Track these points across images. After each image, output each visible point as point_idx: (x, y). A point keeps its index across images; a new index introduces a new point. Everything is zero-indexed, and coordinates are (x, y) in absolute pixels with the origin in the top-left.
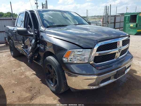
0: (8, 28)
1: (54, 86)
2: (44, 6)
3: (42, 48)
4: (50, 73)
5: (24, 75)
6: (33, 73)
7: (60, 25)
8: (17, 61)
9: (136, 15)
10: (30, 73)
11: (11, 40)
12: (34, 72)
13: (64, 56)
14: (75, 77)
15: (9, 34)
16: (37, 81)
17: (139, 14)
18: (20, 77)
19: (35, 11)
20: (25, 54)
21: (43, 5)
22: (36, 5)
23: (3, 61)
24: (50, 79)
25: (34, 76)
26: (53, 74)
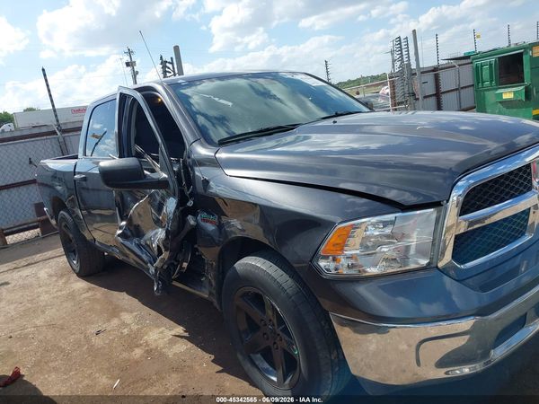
0: (46, 168)
1: (285, 380)
2: (170, 66)
3: (210, 227)
4: (253, 326)
5: (141, 345)
6: (173, 333)
7: (268, 130)
8: (100, 292)
9: (521, 54)
10: (164, 335)
11: (68, 212)
12: (180, 330)
13: (321, 253)
14: (379, 333)
15: (58, 191)
16: (201, 364)
17: (531, 50)
18: (125, 355)
19: (159, 88)
20: (132, 259)
21: (164, 63)
22: (129, 68)
23: (44, 297)
24: (257, 353)
25: (184, 347)
26: (273, 332)
